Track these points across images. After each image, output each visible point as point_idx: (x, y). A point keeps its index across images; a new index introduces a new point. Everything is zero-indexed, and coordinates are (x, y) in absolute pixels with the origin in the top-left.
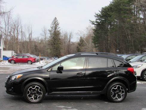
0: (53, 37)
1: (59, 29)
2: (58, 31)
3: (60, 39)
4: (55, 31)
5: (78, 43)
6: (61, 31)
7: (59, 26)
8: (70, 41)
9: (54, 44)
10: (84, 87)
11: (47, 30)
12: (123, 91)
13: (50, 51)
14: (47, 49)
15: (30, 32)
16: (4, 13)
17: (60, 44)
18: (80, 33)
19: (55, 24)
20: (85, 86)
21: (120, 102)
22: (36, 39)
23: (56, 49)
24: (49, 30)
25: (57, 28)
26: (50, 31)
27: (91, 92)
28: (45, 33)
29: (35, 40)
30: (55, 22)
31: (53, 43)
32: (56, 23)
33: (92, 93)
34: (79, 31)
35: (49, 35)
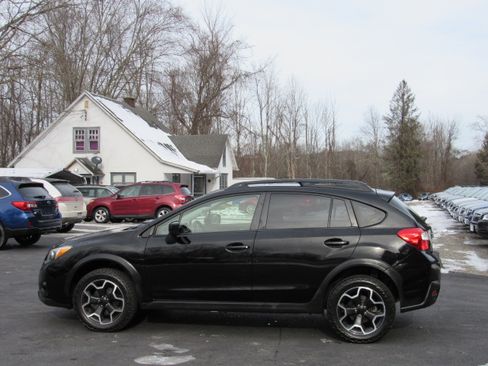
0: (399, 138)
1: (414, 115)
2: (413, 121)
3: (417, 143)
4: (402, 122)
5: (477, 154)
6: (420, 120)
7: (413, 106)
8: (449, 148)
9: (401, 156)
10: (248, 288)
11: (381, 117)
12: (381, 305)
13: (389, 178)
14: (381, 172)
15: (330, 125)
16: (247, 75)
17: (418, 156)
18: (482, 123)
19: (404, 99)
20: (252, 285)
21: (369, 343)
22: (353, 143)
23: (408, 171)
24: (385, 118)
25: (410, 110)
26: (389, 121)
27: (274, 305)
28: (374, 128)
29: (352, 147)
30: (403, 95)
31: (398, 156)
32: (405, 97)
33: (274, 308)
34: (479, 117)
35: (387, 132)
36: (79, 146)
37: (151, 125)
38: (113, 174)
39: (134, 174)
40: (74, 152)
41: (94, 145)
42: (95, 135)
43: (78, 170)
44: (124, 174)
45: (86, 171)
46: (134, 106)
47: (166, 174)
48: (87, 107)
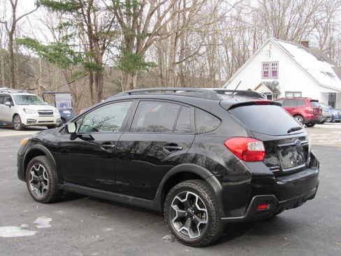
20: (115, 179)
27: (130, 198)
36: (265, 74)
37: (319, 59)
38: (286, 93)
39: (301, 92)
40: (262, 78)
41: (275, 73)
42: (276, 67)
43: (263, 90)
44: (294, 93)
45: (268, 91)
46: (308, 47)
47: (322, 93)
48: (270, 48)
